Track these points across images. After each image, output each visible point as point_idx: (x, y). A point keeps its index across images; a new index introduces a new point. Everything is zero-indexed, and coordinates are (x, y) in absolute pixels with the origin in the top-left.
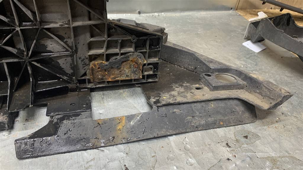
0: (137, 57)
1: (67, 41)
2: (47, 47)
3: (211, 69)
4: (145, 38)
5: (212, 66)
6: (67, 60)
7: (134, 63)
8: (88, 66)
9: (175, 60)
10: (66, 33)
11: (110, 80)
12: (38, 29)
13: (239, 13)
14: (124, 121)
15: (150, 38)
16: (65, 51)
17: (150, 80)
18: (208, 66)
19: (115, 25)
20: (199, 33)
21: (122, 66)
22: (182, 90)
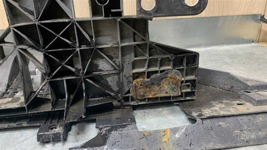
0: (176, 74)
1: (115, 61)
2: (99, 67)
3: (248, 86)
4: (182, 55)
5: (250, 84)
6: (114, 78)
7: (173, 80)
8: (132, 83)
9: (209, 82)
10: (114, 54)
11: (151, 97)
12: (93, 49)
13: (262, 45)
14: (168, 134)
15: (187, 55)
16: (113, 69)
17: (188, 98)
18: (246, 83)
19: (156, 45)
20: (226, 61)
21: (162, 83)
22: (223, 106)
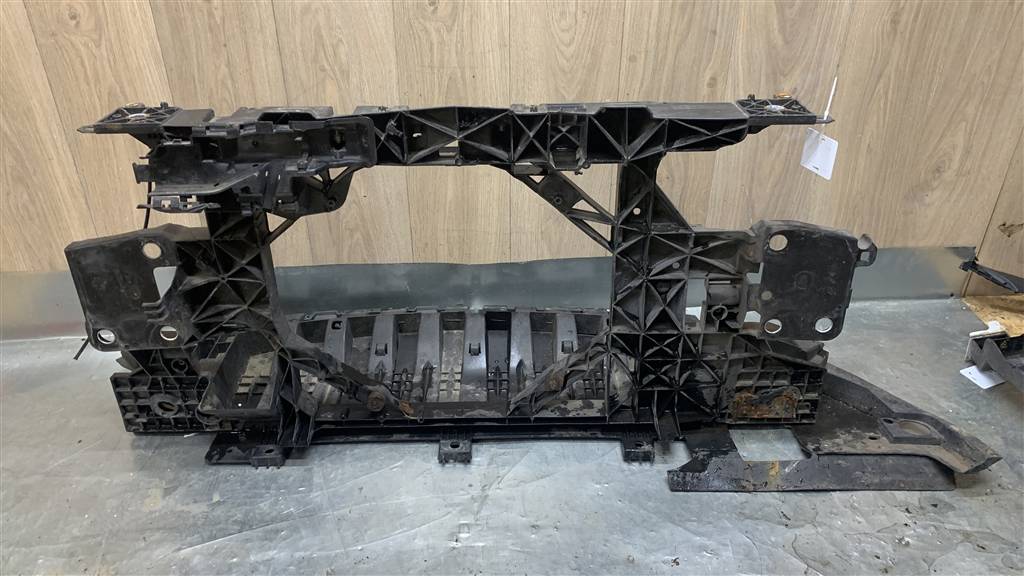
0: (792, 392)
1: (718, 372)
3: (893, 412)
5: (895, 408)
6: (712, 391)
7: (788, 399)
8: (733, 398)
9: (840, 394)
12: (697, 361)
13: (968, 305)
14: (777, 467)
16: (713, 382)
17: (805, 421)
18: (890, 408)
20: (881, 346)
21: (773, 402)
